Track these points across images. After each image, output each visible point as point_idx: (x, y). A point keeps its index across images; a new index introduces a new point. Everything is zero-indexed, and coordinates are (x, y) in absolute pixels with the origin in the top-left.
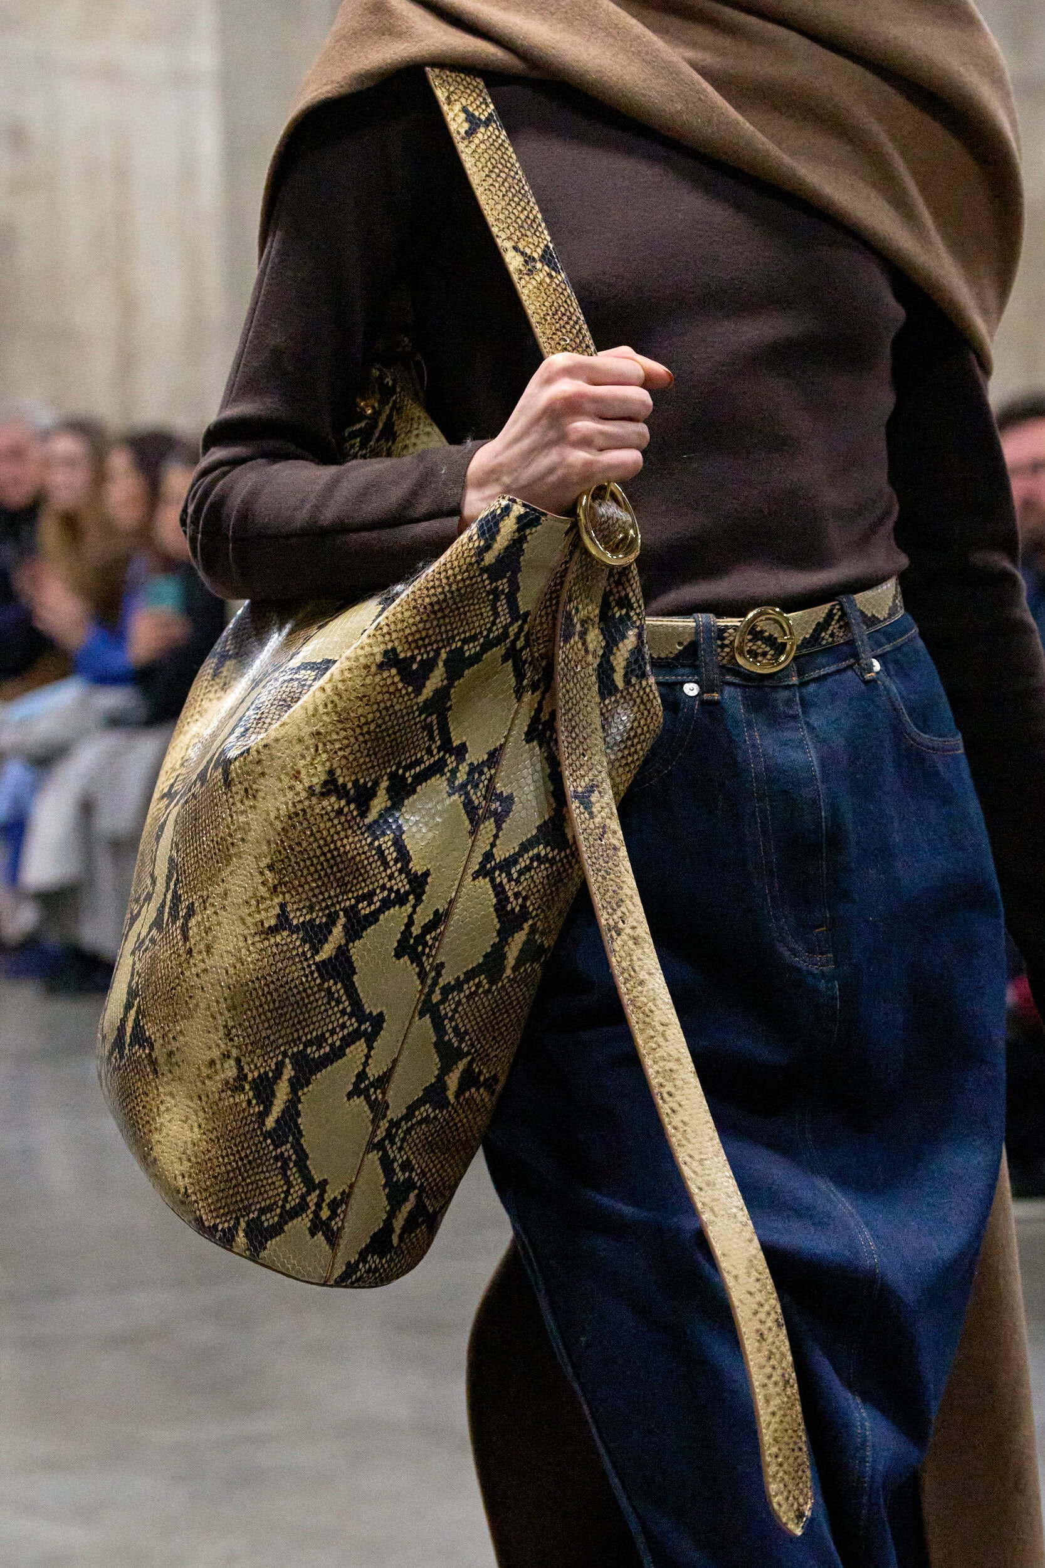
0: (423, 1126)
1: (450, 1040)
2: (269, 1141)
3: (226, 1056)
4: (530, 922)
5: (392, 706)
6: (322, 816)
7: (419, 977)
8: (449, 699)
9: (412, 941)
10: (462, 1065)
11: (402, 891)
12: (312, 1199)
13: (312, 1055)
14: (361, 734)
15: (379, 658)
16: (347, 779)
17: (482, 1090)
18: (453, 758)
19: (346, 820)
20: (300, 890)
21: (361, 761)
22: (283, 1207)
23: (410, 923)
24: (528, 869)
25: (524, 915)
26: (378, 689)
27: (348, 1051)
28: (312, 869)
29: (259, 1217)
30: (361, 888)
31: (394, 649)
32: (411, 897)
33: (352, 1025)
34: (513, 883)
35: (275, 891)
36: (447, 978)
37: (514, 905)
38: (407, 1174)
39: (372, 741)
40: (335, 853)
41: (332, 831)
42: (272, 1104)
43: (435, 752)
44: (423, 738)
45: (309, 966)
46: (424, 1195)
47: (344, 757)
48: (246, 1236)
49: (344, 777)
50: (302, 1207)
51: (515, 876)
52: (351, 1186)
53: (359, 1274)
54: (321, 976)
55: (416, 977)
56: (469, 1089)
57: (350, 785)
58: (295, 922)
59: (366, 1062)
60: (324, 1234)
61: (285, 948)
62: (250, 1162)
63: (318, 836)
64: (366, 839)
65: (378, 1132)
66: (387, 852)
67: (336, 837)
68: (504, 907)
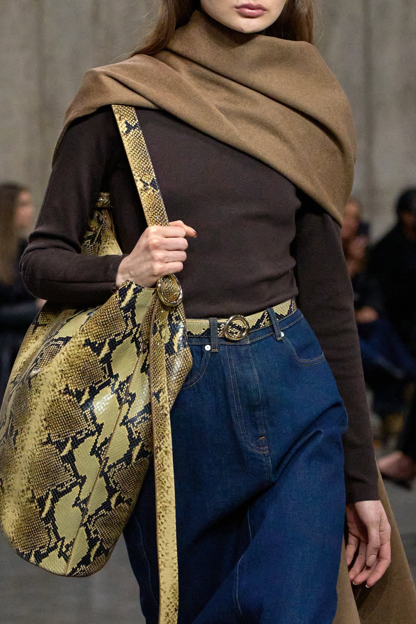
0: (102, 517)
1: (112, 486)
2: (43, 522)
3: (28, 489)
4: (142, 442)
5: (89, 360)
6: (64, 401)
7: (99, 462)
8: (111, 358)
9: (97, 449)
10: (116, 495)
11: (93, 430)
12: (59, 544)
13: (59, 491)
14: (78, 371)
15: (83, 342)
16: (73, 388)
17: (125, 504)
18: (113, 379)
19: (72, 404)
20: (55, 429)
21: (78, 381)
22: (48, 546)
23: (96, 443)
24: (140, 422)
25: (139, 439)
26: (83, 354)
27: (72, 489)
28: (60, 421)
29: (39, 550)
30: (78, 429)
31: (89, 339)
32: (97, 433)
33: (74, 480)
34: (135, 427)
35: (47, 429)
36: (110, 463)
37: (135, 436)
38: (96, 535)
39: (82, 373)
40: (68, 416)
41: (67, 407)
42: (44, 508)
43: (107, 377)
44: (102, 372)
45: (58, 458)
46: (103, 543)
47: (72, 379)
48: (35, 557)
49: (72, 387)
50: (55, 547)
51: (136, 425)
52: (74, 539)
53: (77, 572)
54: (63, 461)
55: (98, 462)
56: (120, 504)
57: (74, 391)
58: (53, 441)
59: (79, 494)
60: (63, 557)
61: (50, 450)
62: (36, 529)
63: (62, 409)
64: (80, 411)
65: (84, 520)
66: (87, 416)
67: (68, 410)
68: (131, 437)
